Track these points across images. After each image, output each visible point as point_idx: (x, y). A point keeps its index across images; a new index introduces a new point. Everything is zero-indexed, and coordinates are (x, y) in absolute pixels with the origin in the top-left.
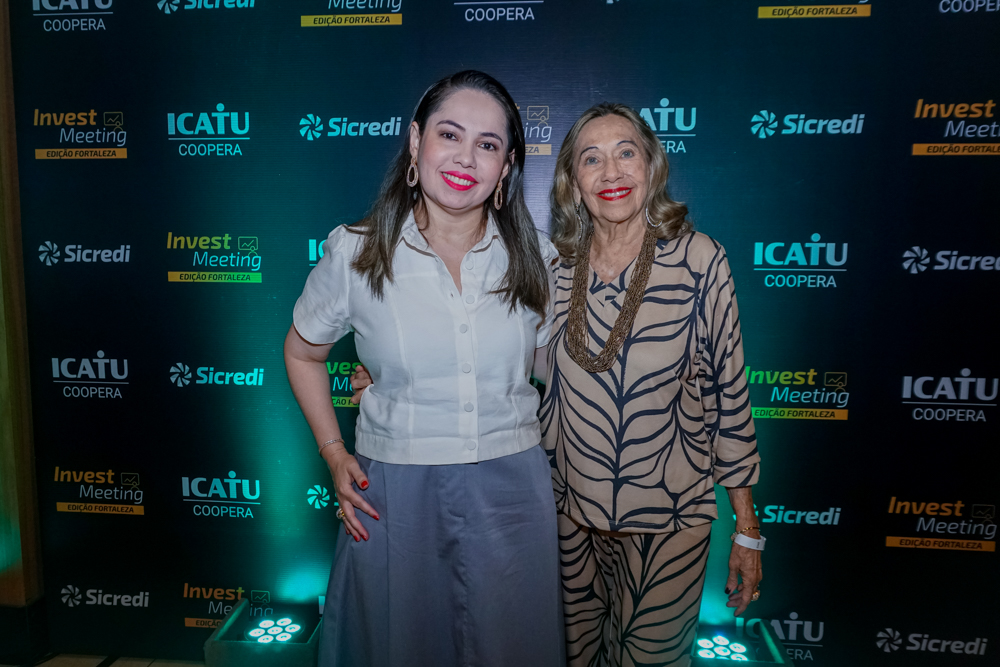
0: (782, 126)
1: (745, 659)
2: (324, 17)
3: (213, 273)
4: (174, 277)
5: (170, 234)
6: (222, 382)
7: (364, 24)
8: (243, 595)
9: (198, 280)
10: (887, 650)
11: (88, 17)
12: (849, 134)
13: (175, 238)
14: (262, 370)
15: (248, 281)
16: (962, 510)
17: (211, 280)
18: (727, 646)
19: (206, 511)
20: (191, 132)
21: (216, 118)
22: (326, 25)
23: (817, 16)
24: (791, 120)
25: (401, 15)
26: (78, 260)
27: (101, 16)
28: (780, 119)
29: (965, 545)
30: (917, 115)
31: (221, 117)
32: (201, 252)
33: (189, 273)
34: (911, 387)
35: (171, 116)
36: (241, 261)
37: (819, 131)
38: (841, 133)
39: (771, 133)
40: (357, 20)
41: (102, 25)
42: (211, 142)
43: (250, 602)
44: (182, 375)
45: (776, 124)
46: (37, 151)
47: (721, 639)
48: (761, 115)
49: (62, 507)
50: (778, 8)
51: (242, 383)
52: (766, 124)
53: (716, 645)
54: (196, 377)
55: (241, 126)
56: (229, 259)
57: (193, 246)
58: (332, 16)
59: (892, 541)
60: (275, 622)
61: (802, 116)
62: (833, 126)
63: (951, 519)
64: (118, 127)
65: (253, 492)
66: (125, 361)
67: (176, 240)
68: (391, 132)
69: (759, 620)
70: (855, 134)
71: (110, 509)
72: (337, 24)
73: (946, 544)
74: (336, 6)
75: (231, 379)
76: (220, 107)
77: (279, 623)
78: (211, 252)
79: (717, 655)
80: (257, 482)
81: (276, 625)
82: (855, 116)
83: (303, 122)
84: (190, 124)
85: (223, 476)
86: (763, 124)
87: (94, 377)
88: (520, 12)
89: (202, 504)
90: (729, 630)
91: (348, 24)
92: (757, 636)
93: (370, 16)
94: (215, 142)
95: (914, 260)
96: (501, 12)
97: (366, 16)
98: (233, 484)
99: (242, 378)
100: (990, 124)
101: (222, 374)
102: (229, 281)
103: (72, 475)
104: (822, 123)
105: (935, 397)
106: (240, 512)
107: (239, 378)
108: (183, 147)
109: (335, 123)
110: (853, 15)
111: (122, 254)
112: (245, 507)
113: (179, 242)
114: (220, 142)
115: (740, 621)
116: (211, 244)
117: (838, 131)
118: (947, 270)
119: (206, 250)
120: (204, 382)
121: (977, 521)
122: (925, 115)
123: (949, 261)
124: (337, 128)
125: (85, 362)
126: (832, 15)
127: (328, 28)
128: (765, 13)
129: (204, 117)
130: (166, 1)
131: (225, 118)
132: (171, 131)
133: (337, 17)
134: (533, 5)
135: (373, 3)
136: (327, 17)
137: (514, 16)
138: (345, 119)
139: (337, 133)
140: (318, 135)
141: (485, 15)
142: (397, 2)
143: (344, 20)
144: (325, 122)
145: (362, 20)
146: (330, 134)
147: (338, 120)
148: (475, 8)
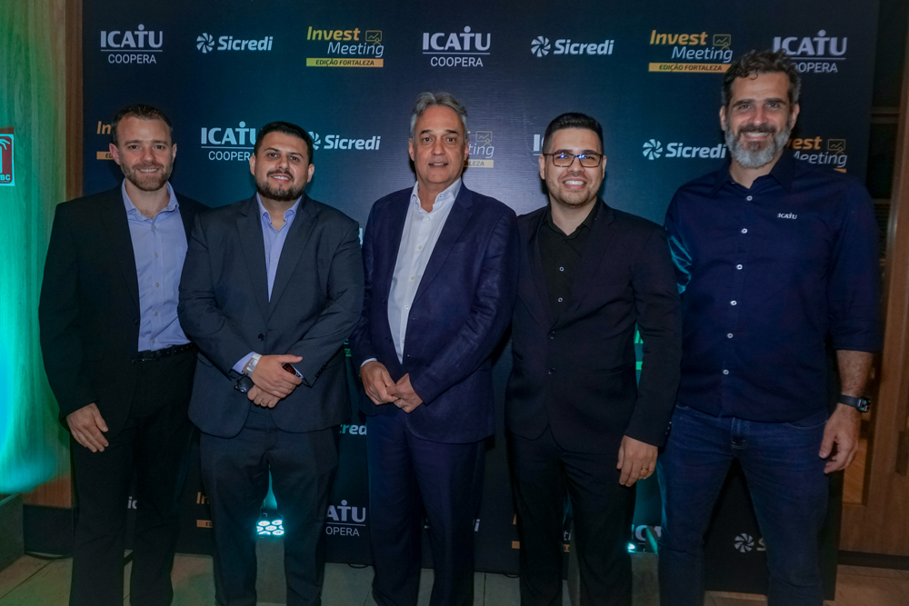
0: (666, 151)
2: (324, 59)
7: (354, 66)
10: (743, 551)
11: (143, 53)
12: (715, 158)
20: (219, 143)
21: (239, 133)
22: (326, 65)
23: (693, 71)
24: (672, 147)
25: (382, 60)
27: (153, 53)
28: (664, 146)
31: (242, 132)
35: (204, 130)
37: (694, 155)
39: (658, 156)
40: (349, 63)
41: (153, 59)
42: (233, 150)
45: (661, 150)
46: (98, 153)
48: (650, 143)
50: (664, 64)
52: (654, 149)
58: (330, 59)
61: (681, 144)
62: (704, 152)
68: (372, 147)
69: (645, 526)
70: (719, 159)
72: (334, 66)
74: (334, 52)
76: (242, 124)
77: (273, 523)
81: (271, 524)
82: (720, 145)
84: (219, 136)
88: (472, 60)
91: (342, 65)
92: (644, 539)
93: (359, 60)
94: (237, 151)
96: (458, 60)
97: (356, 60)
100: (818, 155)
104: (695, 150)
108: (212, 154)
109: (330, 139)
114: (240, 150)
117: (707, 156)
124: (331, 143)
126: (703, 71)
127: (327, 68)
128: (654, 67)
129: (229, 131)
130: (204, 43)
131: (246, 133)
132: (204, 141)
133: (334, 60)
134: (482, 57)
135: (362, 50)
136: (326, 59)
137: (468, 64)
138: (338, 136)
139: (331, 147)
140: (317, 148)
141: (446, 62)
142: (380, 50)
143: (339, 63)
144: (322, 138)
145: (353, 63)
146: (326, 147)
147: (333, 136)
148: (439, 56)
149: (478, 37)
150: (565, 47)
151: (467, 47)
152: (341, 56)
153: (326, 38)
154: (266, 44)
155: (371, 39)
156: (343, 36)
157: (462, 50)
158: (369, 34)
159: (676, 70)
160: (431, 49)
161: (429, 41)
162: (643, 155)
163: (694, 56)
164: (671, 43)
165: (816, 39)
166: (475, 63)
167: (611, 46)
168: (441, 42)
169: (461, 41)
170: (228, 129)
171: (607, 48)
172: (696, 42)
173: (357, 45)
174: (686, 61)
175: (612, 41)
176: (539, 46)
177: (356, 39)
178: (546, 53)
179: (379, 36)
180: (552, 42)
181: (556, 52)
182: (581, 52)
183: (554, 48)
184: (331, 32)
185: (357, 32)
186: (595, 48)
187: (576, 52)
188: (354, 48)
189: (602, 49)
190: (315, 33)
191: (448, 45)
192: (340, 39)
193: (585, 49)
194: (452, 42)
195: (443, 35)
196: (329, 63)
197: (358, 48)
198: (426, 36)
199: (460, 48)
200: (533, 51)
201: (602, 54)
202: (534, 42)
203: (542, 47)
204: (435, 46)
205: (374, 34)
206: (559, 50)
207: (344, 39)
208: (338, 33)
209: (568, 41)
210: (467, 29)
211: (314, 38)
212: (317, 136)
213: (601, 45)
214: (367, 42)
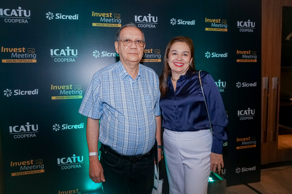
0: (211, 55)
1: (213, 181)
3: (67, 96)
4: (54, 98)
5: (52, 85)
6: (70, 128)
7: (111, 26)
8: (78, 191)
9: (62, 99)
10: (238, 173)
11: (21, 19)
12: (225, 57)
13: (54, 86)
14: (83, 124)
15: (78, 98)
16: (250, 139)
17: (66, 98)
19: (66, 167)
20: (59, 55)
21: (67, 51)
22: (100, 26)
23: (217, 31)
24: (213, 54)
25: (121, 25)
26: (19, 94)
27: (26, 19)
28: (211, 54)
29: (251, 146)
30: (237, 53)
31: (68, 51)
32: (63, 90)
33: (59, 97)
34: (239, 113)
35: (52, 50)
36: (75, 92)
37: (219, 56)
38: (223, 57)
39: (209, 57)
40: (109, 25)
41: (27, 21)
42: (65, 58)
43: (81, 192)
44: (57, 127)
45: (210, 55)
46: (3, 60)
48: (207, 53)
49: (13, 174)
50: (209, 28)
51: (77, 128)
54: (62, 127)
55: (75, 53)
56: (72, 92)
57: (60, 89)
58: (101, 24)
59: (238, 148)
61: (215, 53)
62: (222, 55)
63: (248, 141)
64: (33, 53)
65: (81, 159)
66: (37, 125)
67: (54, 87)
70: (226, 57)
71: (32, 172)
72: (103, 26)
73: (247, 147)
74: (103, 21)
75: (73, 127)
76: (68, 48)
78: (66, 90)
80: (82, 157)
82: (226, 53)
84: (58, 52)
85: (71, 156)
86: (207, 55)
87: (26, 131)
89: (64, 166)
91: (106, 26)
93: (112, 24)
94: (67, 58)
95: (238, 85)
96: (147, 25)
97: (111, 24)
98: (74, 158)
99: (77, 126)
101: (70, 126)
102: (72, 98)
103: (17, 164)
104: (219, 55)
105: (244, 115)
106: (77, 166)
107: (76, 127)
108: (56, 59)
109: (103, 53)
110: (224, 31)
111: (36, 92)
112: (79, 164)
113: (55, 88)
114: (68, 58)
116: (66, 88)
118: (244, 87)
119: (64, 90)
120: (64, 129)
121: (253, 141)
122: (239, 53)
123: (245, 85)
124: (104, 54)
125: (22, 127)
126: (220, 31)
127: (101, 27)
128: (207, 29)
129: (63, 50)
130: (49, 16)
131: (70, 51)
132: (52, 54)
133: (103, 24)
134: (155, 24)
135: (113, 21)
136: (100, 24)
137: (150, 27)
138: (106, 52)
139: (104, 56)
140: (98, 56)
141: (143, 26)
142: (120, 21)
143: (105, 25)
144: (100, 53)
145: (110, 25)
146: (102, 56)
147: (104, 52)
148: (141, 24)
149: (153, 18)
150: (181, 22)
151: (150, 21)
152: (105, 23)
153: (99, 16)
154: (76, 17)
155: (116, 17)
157: (148, 22)
158: (115, 15)
159: (213, 30)
161: (137, 18)
162: (205, 57)
163: (217, 26)
164: (211, 22)
165: (248, 22)
166: (153, 26)
167: (194, 22)
168: (141, 19)
169: (148, 19)
170: (62, 50)
171: (193, 23)
172: (218, 22)
173: (111, 19)
174: (215, 27)
175: (194, 21)
176: (173, 21)
177: (111, 16)
178: (175, 24)
179: (119, 16)
180: (177, 20)
181: (178, 24)
182: (186, 24)
183: (177, 22)
184: (101, 14)
185: (111, 14)
186: (190, 23)
187: (184, 24)
188: (110, 20)
189: (192, 23)
190: (95, 14)
191: (144, 20)
192: (105, 16)
193: (187, 23)
194: (145, 19)
195: (141, 16)
196: (101, 25)
197: (112, 20)
198: (136, 16)
199: (147, 21)
200: (171, 23)
201: (192, 25)
202: (171, 20)
203: (174, 22)
204: (139, 20)
205: (117, 15)
206: (179, 23)
207: (106, 16)
208: (104, 14)
209: (182, 20)
210: (150, 15)
211: (95, 16)
212: (98, 52)
213: (191, 22)
214: (115, 18)
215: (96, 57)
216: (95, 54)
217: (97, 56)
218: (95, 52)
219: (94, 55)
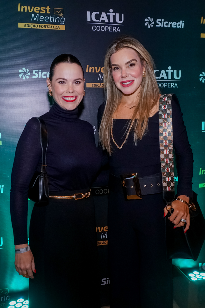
2: (29, 24)
7: (48, 29)
14: (3, 186)
18: (199, 275)
22: (30, 28)
25: (64, 26)
40: (45, 27)
47: (196, 272)
48: (203, 74)
53: (195, 275)
58: (33, 24)
60: (16, 301)
72: (36, 28)
74: (35, 20)
77: (18, 301)
79: (198, 279)
80: (2, 238)
81: (17, 303)
83: (20, 71)
86: (203, 77)
88: (114, 28)
90: (197, 268)
91: (40, 28)
93: (51, 25)
96: (107, 28)
97: (49, 25)
109: (35, 72)
115: (200, 264)
124: (37, 74)
127: (31, 29)
128: (203, 36)
133: (35, 24)
134: (119, 26)
135: (52, 19)
136: (31, 24)
137: (112, 30)
138: (40, 71)
139: (37, 77)
140: (28, 77)
141: (100, 29)
142: (63, 20)
143: (39, 26)
144: (31, 72)
145: (47, 27)
146: (33, 77)
147: (37, 71)
148: (96, 25)
149: (117, 15)
150: (161, 23)
151: (111, 21)
152: (39, 22)
153: (30, 11)
155: (57, 13)
156: (40, 11)
157: (109, 23)
158: (56, 10)
160: (92, 21)
161: (91, 16)
162: (199, 80)
166: (116, 30)
167: (183, 24)
168: (98, 17)
169: (108, 17)
171: (181, 25)
173: (49, 16)
175: (183, 21)
176: (148, 22)
177: (48, 12)
178: (152, 26)
179: (62, 12)
180: (155, 20)
181: (157, 26)
182: (169, 26)
183: (156, 24)
184: (33, 8)
185: (48, 8)
186: (175, 25)
187: (167, 26)
188: (47, 18)
189: (179, 25)
190: (22, 7)
191: (101, 19)
192: (39, 12)
193: (171, 25)
194: (103, 17)
195: (98, 13)
196: (32, 26)
197: (50, 18)
198: (89, 13)
199: (108, 21)
200: (146, 24)
201: (179, 28)
202: (146, 20)
203: (150, 22)
204: (94, 19)
205: (59, 10)
206: (158, 24)
207: (41, 12)
208: (37, 9)
209: (163, 20)
210: (111, 10)
211: (22, 11)
212: (28, 70)
213: (178, 23)
214: (55, 15)
215: (24, 78)
216: (23, 74)
217: (26, 78)
218: (23, 70)
219: (20, 76)
